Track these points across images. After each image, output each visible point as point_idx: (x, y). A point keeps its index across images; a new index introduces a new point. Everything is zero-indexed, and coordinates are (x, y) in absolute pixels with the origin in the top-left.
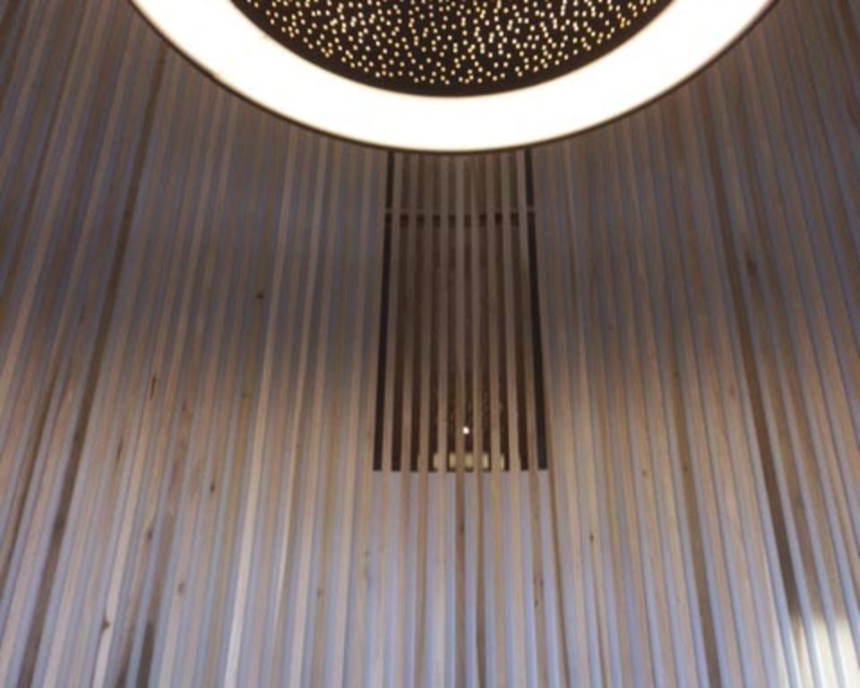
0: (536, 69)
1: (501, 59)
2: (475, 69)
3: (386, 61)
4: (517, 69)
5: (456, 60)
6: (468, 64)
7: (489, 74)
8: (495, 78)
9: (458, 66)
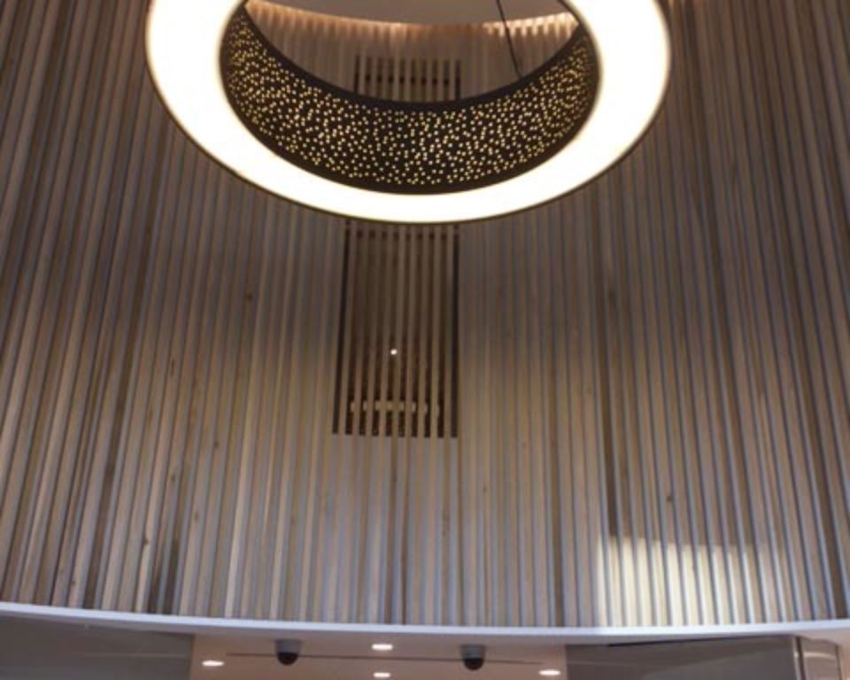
0: (462, 179)
1: (438, 167)
2: (420, 173)
3: (356, 165)
4: (449, 177)
5: (406, 165)
6: (414, 168)
7: (429, 178)
8: (433, 182)
9: (408, 169)
